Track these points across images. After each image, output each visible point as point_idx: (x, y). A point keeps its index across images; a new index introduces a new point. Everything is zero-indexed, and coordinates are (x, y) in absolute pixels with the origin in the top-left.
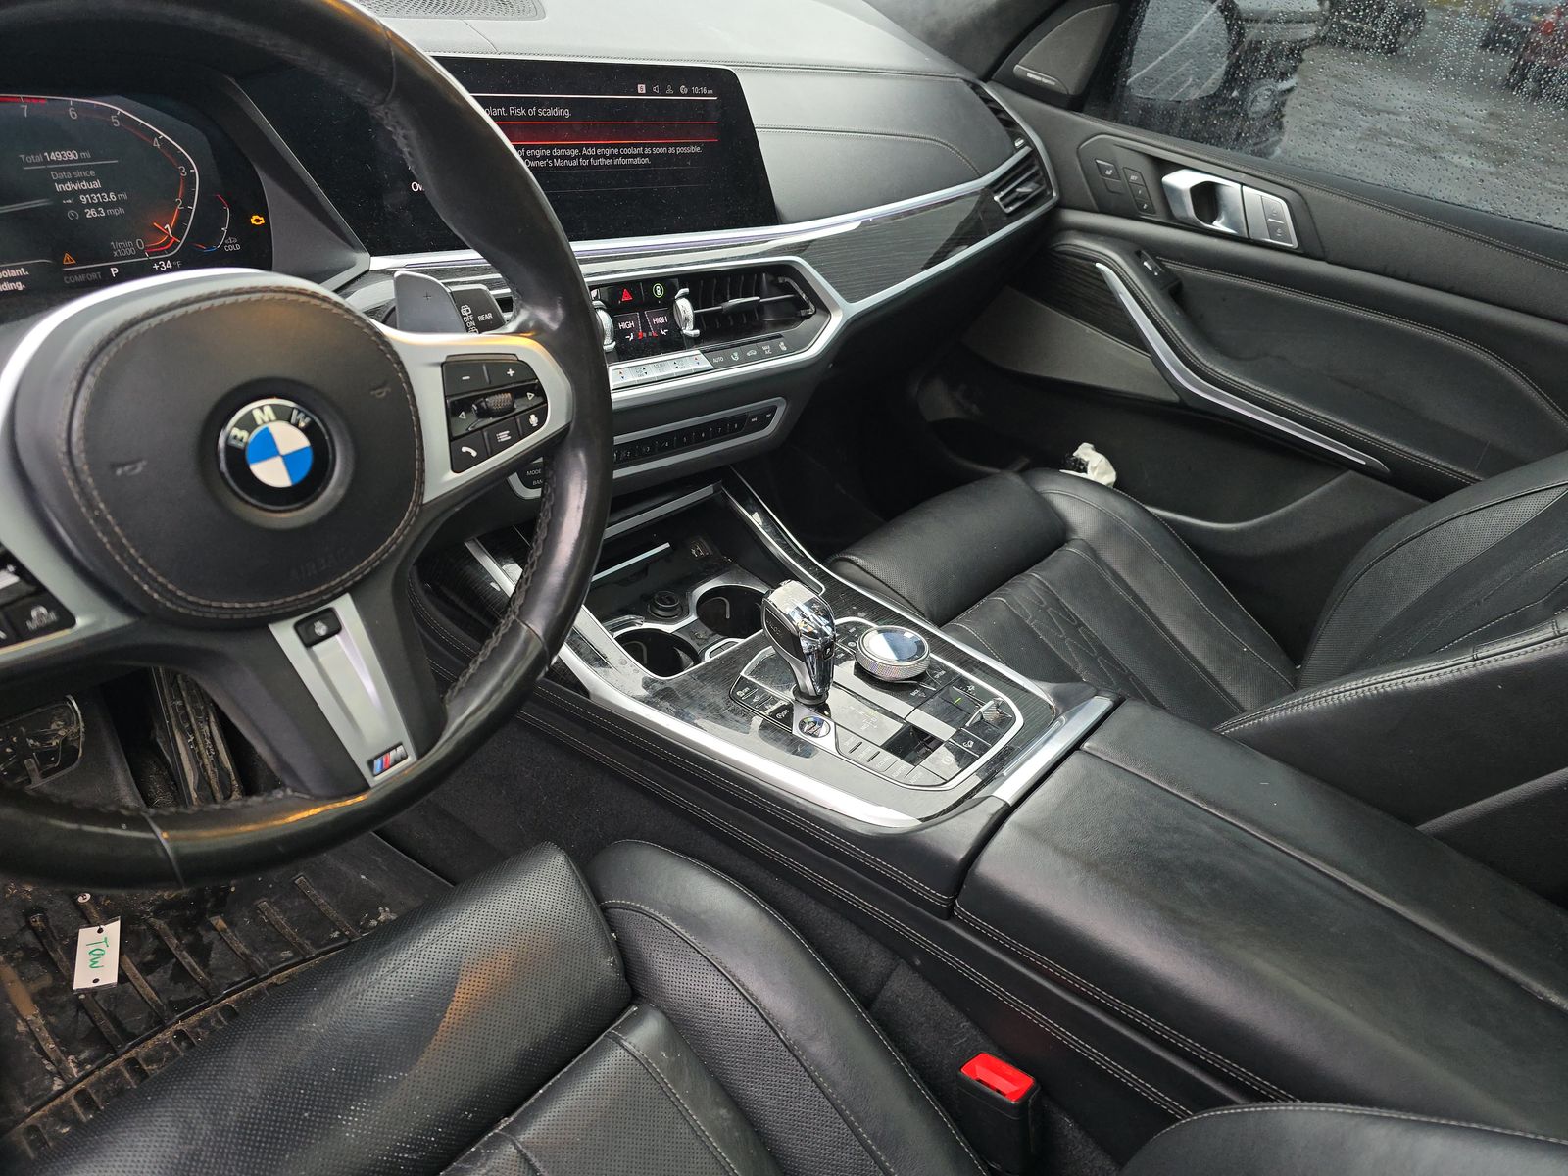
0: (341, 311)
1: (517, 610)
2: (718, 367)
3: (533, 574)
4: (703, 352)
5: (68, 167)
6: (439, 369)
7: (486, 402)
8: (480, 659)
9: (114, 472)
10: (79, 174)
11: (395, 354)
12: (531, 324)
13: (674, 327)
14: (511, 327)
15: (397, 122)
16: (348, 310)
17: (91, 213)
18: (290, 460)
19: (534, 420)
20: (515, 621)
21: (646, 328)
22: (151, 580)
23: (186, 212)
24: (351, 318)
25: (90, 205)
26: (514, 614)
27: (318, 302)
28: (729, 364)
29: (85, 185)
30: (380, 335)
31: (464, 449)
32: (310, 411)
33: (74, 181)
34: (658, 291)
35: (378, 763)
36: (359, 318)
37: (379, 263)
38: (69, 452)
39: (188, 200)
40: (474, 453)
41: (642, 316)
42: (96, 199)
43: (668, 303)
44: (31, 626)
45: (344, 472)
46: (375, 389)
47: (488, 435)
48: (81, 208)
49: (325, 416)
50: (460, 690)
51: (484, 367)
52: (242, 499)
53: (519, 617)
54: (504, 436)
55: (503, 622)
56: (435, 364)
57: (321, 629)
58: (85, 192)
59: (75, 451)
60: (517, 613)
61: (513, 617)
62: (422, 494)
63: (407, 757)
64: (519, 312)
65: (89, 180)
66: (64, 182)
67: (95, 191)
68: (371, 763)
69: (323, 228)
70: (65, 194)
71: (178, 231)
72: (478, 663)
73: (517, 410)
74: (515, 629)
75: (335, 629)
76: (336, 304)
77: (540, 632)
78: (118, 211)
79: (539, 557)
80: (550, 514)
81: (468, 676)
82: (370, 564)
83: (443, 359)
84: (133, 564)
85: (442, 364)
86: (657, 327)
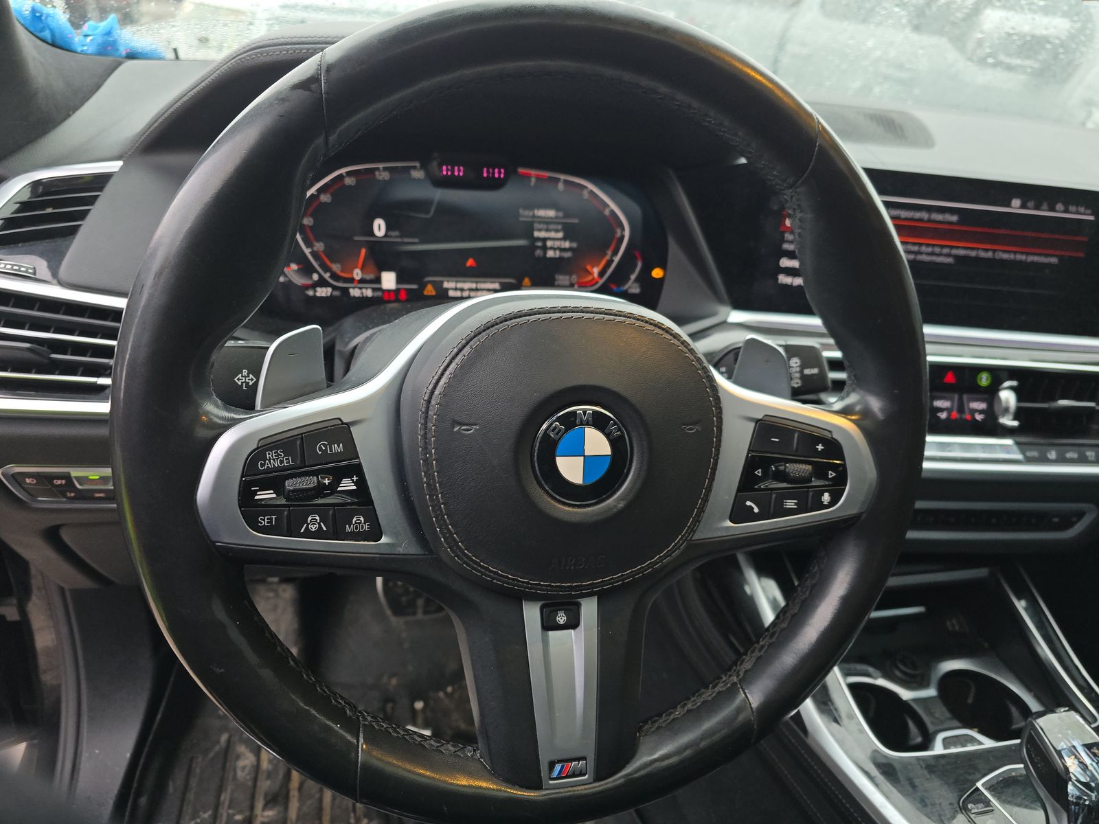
0: (685, 350)
1: (742, 674)
2: (1029, 460)
3: (771, 645)
4: (1017, 443)
5: (547, 222)
6: (752, 425)
7: (786, 467)
8: (689, 706)
9: (453, 428)
10: (552, 227)
11: (717, 399)
12: (858, 408)
13: (991, 415)
14: (838, 406)
15: (799, 206)
16: (692, 351)
17: (550, 254)
18: (590, 461)
19: (826, 498)
20: (734, 684)
21: (961, 409)
22: (443, 525)
23: (611, 261)
24: (692, 357)
25: (551, 248)
26: (737, 677)
27: (670, 337)
28: (1043, 460)
29: (552, 235)
30: (711, 379)
31: (748, 503)
32: (624, 426)
33: (547, 230)
34: (984, 380)
35: (558, 767)
36: (699, 360)
37: (737, 316)
38: (429, 401)
39: (615, 253)
40: (756, 510)
41: (961, 400)
42: (557, 244)
43: (991, 393)
44: (348, 529)
45: (630, 489)
46: (688, 425)
47: (776, 498)
48: (545, 248)
49: (633, 434)
50: (659, 728)
51: (796, 435)
52: (539, 483)
53: (740, 681)
54: (790, 504)
55: (724, 679)
56: (751, 419)
57: (561, 619)
58: (550, 239)
59: (433, 402)
60: (740, 677)
61: (735, 679)
62: (692, 530)
63: (584, 775)
64: (848, 395)
65: (557, 231)
66: (540, 230)
67: (558, 239)
68: (552, 765)
69: (698, 279)
70: (539, 239)
71: (602, 274)
72: (686, 709)
73: (813, 484)
74: (732, 692)
75: (573, 624)
76: (683, 342)
77: (755, 704)
78: (568, 255)
79: (782, 630)
80: (808, 593)
81: (672, 717)
82: (622, 578)
83: (760, 417)
84: (436, 507)
85: (757, 421)
86: (973, 411)
